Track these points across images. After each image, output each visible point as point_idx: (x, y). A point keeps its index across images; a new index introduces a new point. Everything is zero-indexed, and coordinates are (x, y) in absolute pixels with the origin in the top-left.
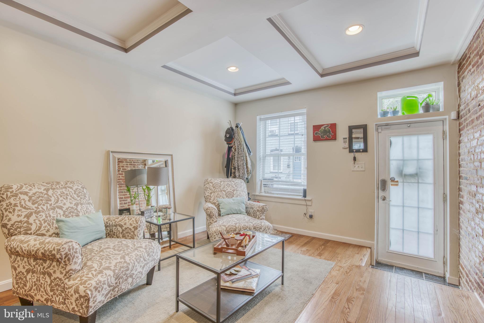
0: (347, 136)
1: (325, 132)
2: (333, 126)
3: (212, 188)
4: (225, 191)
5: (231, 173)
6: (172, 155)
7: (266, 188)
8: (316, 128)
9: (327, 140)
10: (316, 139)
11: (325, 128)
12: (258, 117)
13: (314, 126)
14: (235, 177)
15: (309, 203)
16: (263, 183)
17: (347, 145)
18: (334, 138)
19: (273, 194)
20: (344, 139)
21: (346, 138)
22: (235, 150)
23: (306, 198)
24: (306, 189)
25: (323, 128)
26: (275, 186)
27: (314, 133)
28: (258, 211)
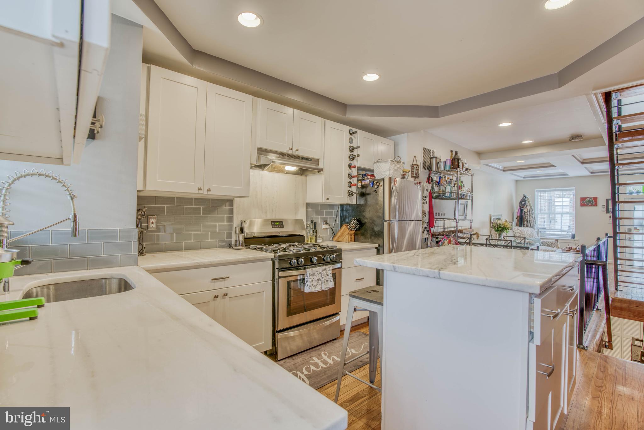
0: (605, 204)
1: (589, 201)
2: (595, 199)
3: (520, 233)
4: (528, 234)
5: (524, 225)
6: (501, 215)
7: (541, 234)
8: (583, 199)
9: (590, 206)
10: (582, 205)
11: (589, 199)
12: (535, 190)
13: (581, 198)
14: (527, 226)
15: (577, 242)
16: (540, 231)
17: (605, 209)
18: (596, 205)
19: (546, 237)
20: (603, 206)
21: (604, 206)
22: (528, 211)
23: (575, 239)
24: (574, 234)
25: (588, 199)
26: (547, 232)
27: (581, 202)
28: (552, 244)
